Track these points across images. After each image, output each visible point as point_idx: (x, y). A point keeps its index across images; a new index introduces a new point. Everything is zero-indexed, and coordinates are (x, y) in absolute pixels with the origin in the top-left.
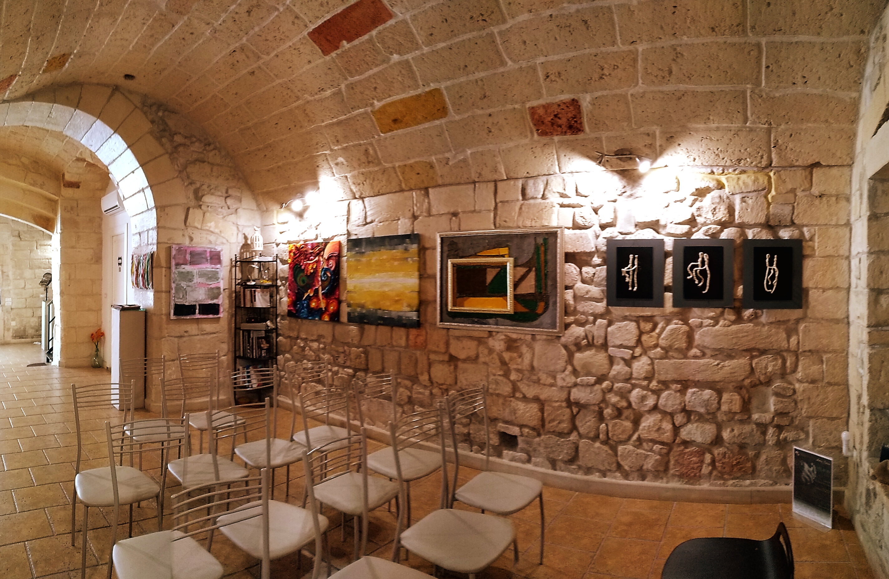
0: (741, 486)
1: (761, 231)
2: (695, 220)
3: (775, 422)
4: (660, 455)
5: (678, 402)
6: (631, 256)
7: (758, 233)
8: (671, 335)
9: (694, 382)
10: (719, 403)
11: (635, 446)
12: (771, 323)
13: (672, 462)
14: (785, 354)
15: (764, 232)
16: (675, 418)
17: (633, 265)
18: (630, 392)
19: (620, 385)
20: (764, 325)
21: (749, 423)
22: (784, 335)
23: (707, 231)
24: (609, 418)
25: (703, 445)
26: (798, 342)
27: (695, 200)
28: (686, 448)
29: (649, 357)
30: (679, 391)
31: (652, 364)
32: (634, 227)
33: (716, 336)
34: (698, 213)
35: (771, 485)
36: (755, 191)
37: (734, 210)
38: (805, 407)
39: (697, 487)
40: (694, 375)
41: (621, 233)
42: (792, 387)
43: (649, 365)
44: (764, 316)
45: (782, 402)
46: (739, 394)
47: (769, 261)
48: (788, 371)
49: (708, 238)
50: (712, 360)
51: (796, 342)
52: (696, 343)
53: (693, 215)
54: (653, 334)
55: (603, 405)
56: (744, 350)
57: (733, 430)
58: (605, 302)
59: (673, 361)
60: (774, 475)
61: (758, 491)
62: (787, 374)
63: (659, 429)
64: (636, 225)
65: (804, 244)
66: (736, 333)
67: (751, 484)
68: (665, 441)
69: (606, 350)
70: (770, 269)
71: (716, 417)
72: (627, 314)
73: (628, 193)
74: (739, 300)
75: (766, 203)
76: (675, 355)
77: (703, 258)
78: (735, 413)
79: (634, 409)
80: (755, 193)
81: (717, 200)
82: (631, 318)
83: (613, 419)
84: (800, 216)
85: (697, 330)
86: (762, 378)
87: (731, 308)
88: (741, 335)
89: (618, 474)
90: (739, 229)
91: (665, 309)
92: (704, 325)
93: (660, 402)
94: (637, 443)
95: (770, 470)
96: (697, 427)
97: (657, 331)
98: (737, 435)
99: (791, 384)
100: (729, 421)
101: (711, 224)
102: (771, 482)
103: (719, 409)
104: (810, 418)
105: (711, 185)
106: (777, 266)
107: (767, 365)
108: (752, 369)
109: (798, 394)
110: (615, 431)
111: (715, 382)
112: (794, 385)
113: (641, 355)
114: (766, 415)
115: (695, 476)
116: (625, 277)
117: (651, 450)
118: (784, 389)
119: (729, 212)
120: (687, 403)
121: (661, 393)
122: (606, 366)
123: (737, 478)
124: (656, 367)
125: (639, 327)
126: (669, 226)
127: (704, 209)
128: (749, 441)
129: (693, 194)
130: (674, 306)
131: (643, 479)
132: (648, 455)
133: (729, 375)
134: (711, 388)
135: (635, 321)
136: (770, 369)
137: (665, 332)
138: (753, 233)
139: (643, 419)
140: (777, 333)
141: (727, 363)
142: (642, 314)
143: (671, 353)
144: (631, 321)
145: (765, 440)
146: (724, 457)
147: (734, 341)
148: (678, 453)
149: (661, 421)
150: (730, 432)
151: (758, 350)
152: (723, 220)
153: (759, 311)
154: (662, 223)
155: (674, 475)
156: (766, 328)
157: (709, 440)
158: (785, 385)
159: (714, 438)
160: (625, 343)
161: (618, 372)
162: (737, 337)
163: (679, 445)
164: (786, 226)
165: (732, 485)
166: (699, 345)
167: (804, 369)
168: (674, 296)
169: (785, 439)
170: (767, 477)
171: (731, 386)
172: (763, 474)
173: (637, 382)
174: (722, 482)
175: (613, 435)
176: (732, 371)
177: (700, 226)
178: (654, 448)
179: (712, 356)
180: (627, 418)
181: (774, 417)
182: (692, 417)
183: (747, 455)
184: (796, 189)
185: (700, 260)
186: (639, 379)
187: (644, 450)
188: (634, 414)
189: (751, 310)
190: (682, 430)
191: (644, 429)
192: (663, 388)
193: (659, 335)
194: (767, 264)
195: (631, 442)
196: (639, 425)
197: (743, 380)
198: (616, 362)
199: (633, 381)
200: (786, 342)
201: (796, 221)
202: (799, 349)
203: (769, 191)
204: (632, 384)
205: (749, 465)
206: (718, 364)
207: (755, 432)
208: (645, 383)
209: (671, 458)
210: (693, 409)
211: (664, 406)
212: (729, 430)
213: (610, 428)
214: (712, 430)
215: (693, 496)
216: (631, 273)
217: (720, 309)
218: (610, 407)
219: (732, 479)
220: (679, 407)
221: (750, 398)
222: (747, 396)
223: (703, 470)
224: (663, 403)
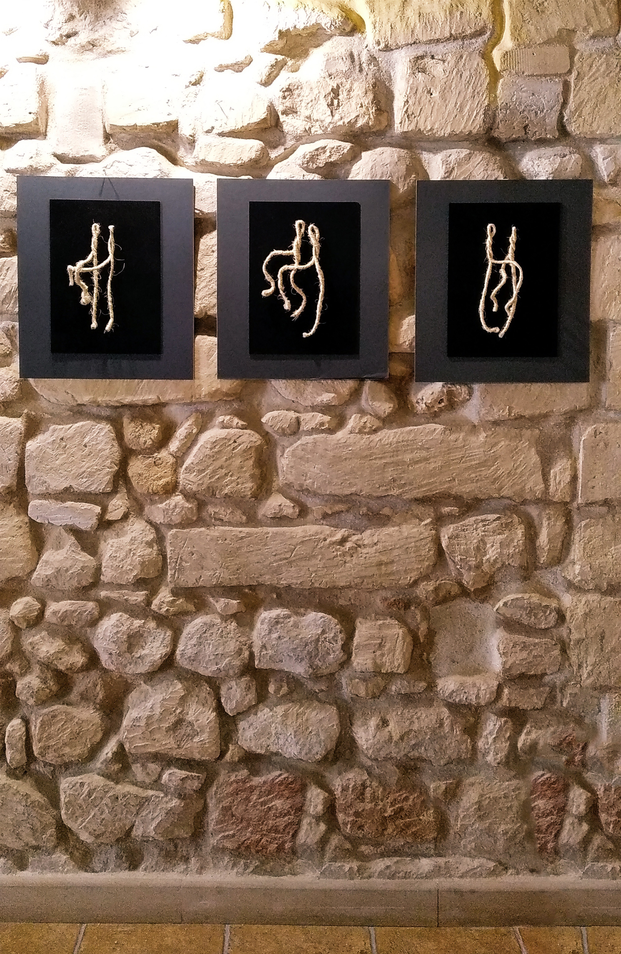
0: (407, 876)
1: (469, 157)
2: (277, 124)
3: (504, 701)
4: (180, 796)
5: (232, 646)
6: (96, 229)
7: (459, 164)
8: (214, 457)
9: (274, 589)
10: (347, 648)
11: (108, 776)
12: (496, 423)
13: (214, 815)
14: (533, 511)
15: (478, 157)
16: (223, 691)
17: (102, 254)
18: (94, 623)
19: (64, 605)
20: (474, 428)
21: (430, 703)
22: (534, 458)
23: (313, 158)
24: (31, 702)
25: (302, 765)
26: (574, 478)
27: (277, 68)
28: (255, 772)
29: (150, 523)
30: (234, 616)
31: (160, 539)
32: (101, 140)
33: (337, 460)
34: (288, 103)
35: (492, 873)
36: (452, 38)
37: (390, 96)
38: (591, 659)
39: (287, 881)
40: (277, 571)
41: (62, 159)
42: (554, 604)
43: (149, 544)
44: (476, 400)
45: (525, 647)
46: (402, 621)
47: (494, 246)
48: (543, 559)
49: (317, 177)
50: (327, 529)
51: (567, 477)
52: (280, 480)
53: (271, 109)
54: (163, 454)
55: (13, 667)
56: (416, 500)
57: (385, 723)
58: (16, 365)
59: (217, 531)
60: (501, 844)
61: (459, 893)
62: (536, 568)
63: (179, 722)
64: (107, 137)
65: (595, 191)
66: (396, 451)
67: (437, 872)
68: (197, 756)
69: (23, 507)
70: (497, 267)
71: (338, 686)
72: (86, 399)
73: (83, 38)
74: (404, 357)
75: (485, 72)
76: (223, 512)
77: (305, 238)
78: (391, 676)
79: (105, 671)
80: (452, 46)
81: (343, 66)
82: (95, 410)
83: (42, 703)
84: (586, 110)
85: (284, 441)
86: (468, 579)
87: (380, 380)
88: (407, 457)
89: (61, 857)
90: (403, 152)
91: (197, 382)
92: (304, 427)
93: (180, 647)
94: (116, 767)
95: (489, 832)
96: (285, 715)
97: (174, 445)
98: (396, 737)
99: (549, 594)
100: (374, 697)
101: (325, 135)
102: (492, 864)
103: (346, 663)
104: (604, 689)
105: (325, 22)
106: (517, 258)
107: (483, 541)
108: (440, 552)
109: (571, 623)
110: (49, 738)
111: (333, 590)
112: (559, 599)
113: (125, 517)
114: (477, 679)
115: (280, 849)
116: (77, 290)
117: (156, 784)
118: (532, 610)
119: (376, 101)
120: (256, 650)
121: (184, 624)
122: (24, 554)
123: (396, 852)
124: (169, 549)
125: (120, 436)
126: (202, 140)
127: (305, 91)
128: (431, 754)
129: (270, 49)
130: (222, 374)
131: (133, 866)
132: (147, 799)
133: (374, 570)
134: (322, 607)
135: (108, 419)
136: (492, 553)
137: (195, 449)
138: (445, 162)
139: (133, 697)
140: (513, 451)
141: (367, 536)
142: (128, 400)
143: (211, 510)
144: (98, 418)
145: (474, 749)
146: (361, 796)
147: (390, 474)
148: (230, 789)
149: (183, 700)
150: (378, 727)
151: (457, 499)
152: (360, 123)
153: (461, 390)
154: (185, 130)
155: (219, 850)
156: (482, 437)
157: (318, 752)
158: (535, 598)
159: (331, 745)
160: (80, 485)
161: (58, 571)
162: (397, 464)
163: (234, 767)
164: (542, 142)
165: (381, 874)
166: (289, 485)
167: (589, 555)
168: (220, 346)
169: (533, 747)
170: (479, 851)
171: (378, 601)
172: (468, 842)
173: (114, 595)
174: (355, 865)
175: (46, 748)
176: (384, 558)
177: (290, 143)
178: (165, 777)
179: (325, 516)
180: (84, 697)
181: (500, 688)
182: (272, 688)
183: (424, 791)
184: (574, 31)
185: (297, 242)
186: (120, 586)
187: (135, 784)
188: (105, 685)
189: (438, 386)
190: (242, 725)
191: (134, 727)
192: (191, 607)
193: (179, 459)
194: (489, 250)
195: (98, 764)
196: (121, 715)
197: (416, 583)
198: (50, 541)
199: (103, 594)
200: (538, 476)
201: (571, 128)
202: (574, 496)
203: (496, 39)
204: (98, 601)
205: (429, 816)
206: (344, 540)
207: (447, 729)
208: (139, 596)
209: (211, 804)
210: (273, 666)
211: (193, 659)
212: (373, 722)
213: (35, 731)
214: (326, 724)
215: (278, 908)
216: (95, 279)
217: (350, 384)
218: (37, 669)
219: (382, 855)
220: (237, 663)
221: (431, 634)
222: (423, 628)
223: (302, 835)
224: (190, 652)
